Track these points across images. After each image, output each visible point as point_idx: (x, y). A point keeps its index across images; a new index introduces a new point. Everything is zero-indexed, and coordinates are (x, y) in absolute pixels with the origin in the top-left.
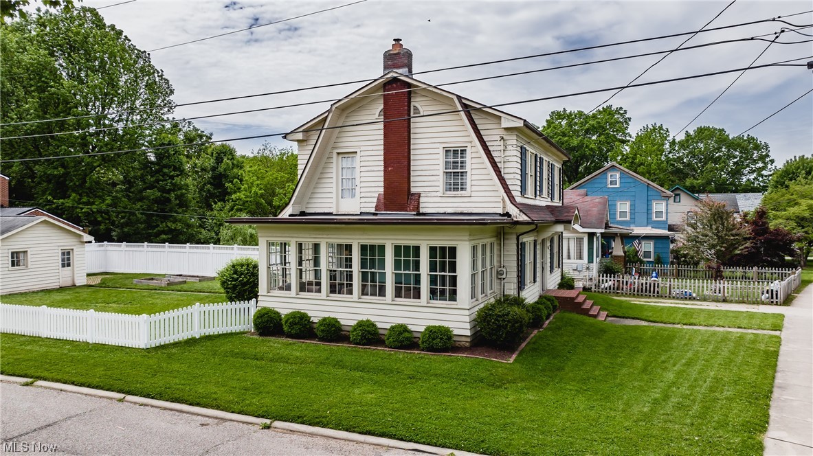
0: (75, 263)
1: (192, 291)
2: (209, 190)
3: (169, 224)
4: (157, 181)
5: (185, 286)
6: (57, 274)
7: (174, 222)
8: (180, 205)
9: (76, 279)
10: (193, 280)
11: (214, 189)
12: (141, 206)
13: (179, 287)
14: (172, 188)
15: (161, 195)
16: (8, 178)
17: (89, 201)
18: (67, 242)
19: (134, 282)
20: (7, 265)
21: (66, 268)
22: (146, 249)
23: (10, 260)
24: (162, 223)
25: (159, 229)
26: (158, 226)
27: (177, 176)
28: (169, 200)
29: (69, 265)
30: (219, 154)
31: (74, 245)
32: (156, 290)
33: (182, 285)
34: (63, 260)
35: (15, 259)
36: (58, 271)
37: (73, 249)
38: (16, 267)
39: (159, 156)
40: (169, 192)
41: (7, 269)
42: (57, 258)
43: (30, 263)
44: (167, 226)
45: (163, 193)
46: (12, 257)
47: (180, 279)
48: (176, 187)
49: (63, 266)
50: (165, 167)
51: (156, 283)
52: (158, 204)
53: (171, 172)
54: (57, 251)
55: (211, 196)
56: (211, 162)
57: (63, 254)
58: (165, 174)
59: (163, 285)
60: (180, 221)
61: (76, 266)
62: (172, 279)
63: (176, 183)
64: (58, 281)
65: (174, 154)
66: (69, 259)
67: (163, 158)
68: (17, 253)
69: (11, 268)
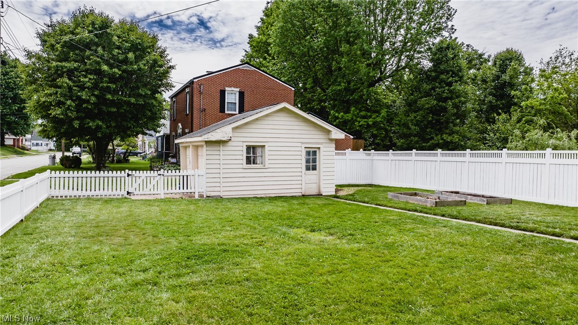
0: (322, 166)
1: (479, 222)
2: (490, 102)
3: (445, 136)
4: (433, 89)
5: (465, 211)
6: (300, 178)
7: (450, 135)
8: (457, 115)
9: (322, 186)
10: (476, 200)
11: (496, 101)
12: (415, 117)
13: (454, 210)
14: (449, 95)
15: (437, 104)
16: (293, 89)
17: (367, 115)
18: (313, 138)
19: (389, 197)
20: (241, 162)
21: (311, 172)
22: (414, 158)
23: (245, 155)
24: (437, 135)
25: (433, 141)
26: (432, 138)
27: (456, 81)
28: (445, 109)
29: (314, 168)
30: (503, 62)
31: (322, 143)
32: (416, 211)
33: (460, 208)
34: (308, 161)
35: (252, 155)
36: (300, 174)
37: (319, 148)
38: (252, 166)
39: (437, 62)
40: (445, 100)
41: (241, 166)
42: (299, 157)
43: (267, 162)
44: (442, 139)
45: (439, 101)
46: (248, 152)
47: (456, 198)
48: (455, 95)
49: (308, 169)
50: (442, 73)
51: (417, 200)
52: (433, 115)
53: (448, 78)
54: (299, 149)
55: (493, 109)
56: (494, 72)
57: (308, 153)
58: (442, 81)
59: (429, 205)
60: (457, 132)
61: (322, 170)
62: (444, 197)
63: (454, 89)
64: (300, 186)
65: (453, 59)
66: (314, 161)
67: (440, 63)
68: (254, 147)
69: (245, 166)
